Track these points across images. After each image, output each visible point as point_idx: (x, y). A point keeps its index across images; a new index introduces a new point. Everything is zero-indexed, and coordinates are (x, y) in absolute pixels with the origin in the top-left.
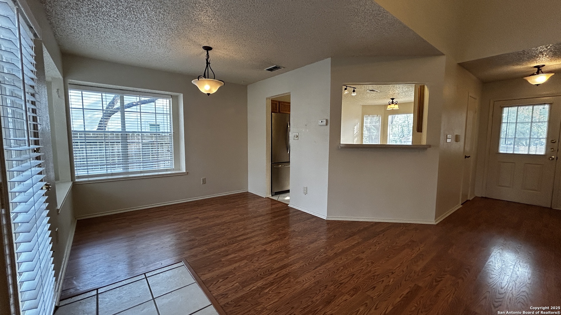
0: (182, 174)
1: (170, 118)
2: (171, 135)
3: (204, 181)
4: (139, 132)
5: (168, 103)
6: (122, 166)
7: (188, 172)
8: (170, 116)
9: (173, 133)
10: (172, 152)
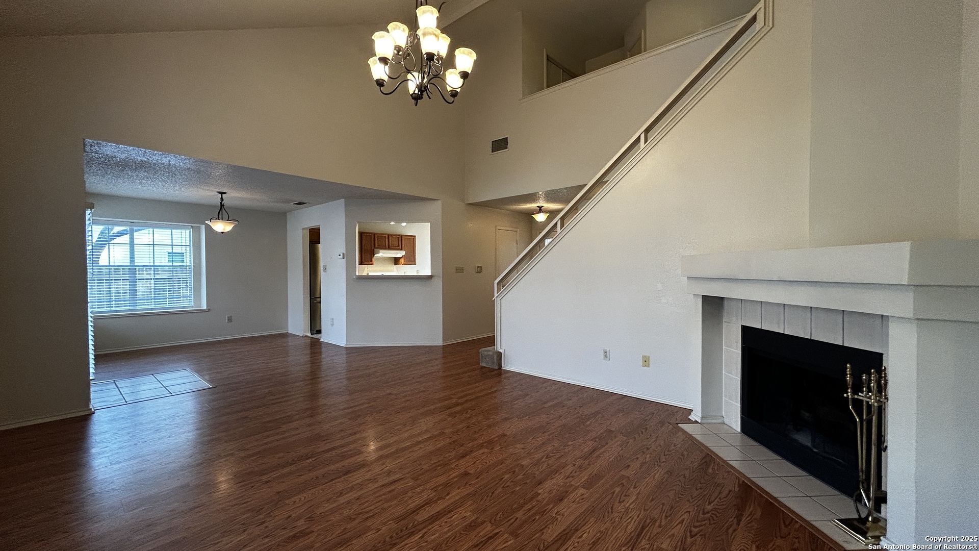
0: (202, 311)
1: (190, 250)
2: (191, 268)
3: (230, 319)
4: (152, 266)
5: (188, 234)
6: (129, 302)
7: (209, 309)
8: (190, 249)
9: (193, 266)
10: (191, 288)
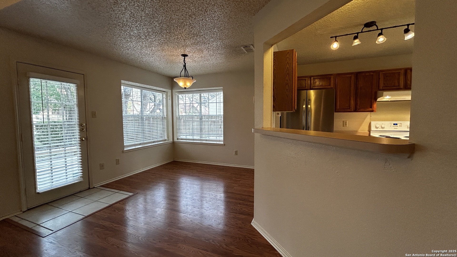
0: (221, 145)
3: (236, 153)
7: (224, 144)
